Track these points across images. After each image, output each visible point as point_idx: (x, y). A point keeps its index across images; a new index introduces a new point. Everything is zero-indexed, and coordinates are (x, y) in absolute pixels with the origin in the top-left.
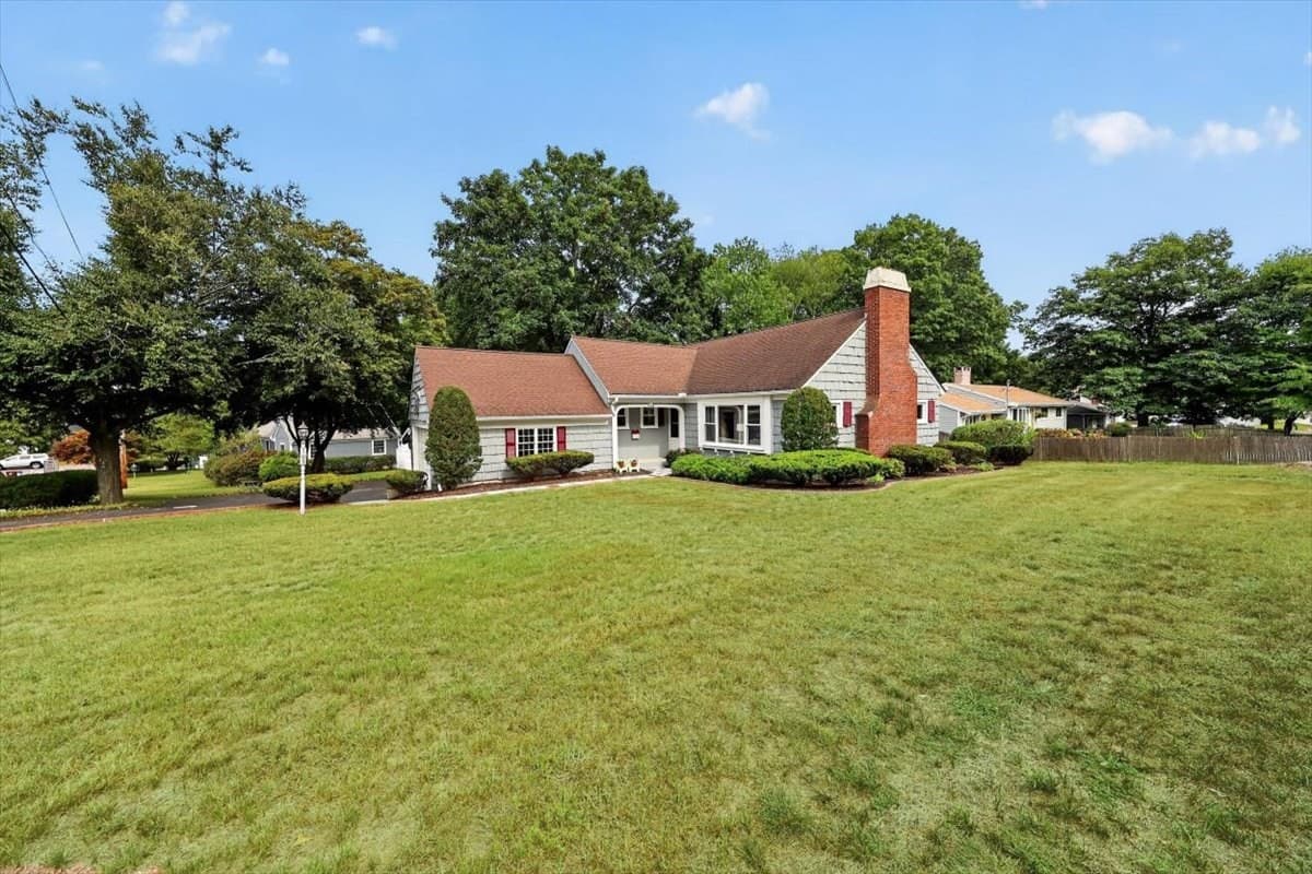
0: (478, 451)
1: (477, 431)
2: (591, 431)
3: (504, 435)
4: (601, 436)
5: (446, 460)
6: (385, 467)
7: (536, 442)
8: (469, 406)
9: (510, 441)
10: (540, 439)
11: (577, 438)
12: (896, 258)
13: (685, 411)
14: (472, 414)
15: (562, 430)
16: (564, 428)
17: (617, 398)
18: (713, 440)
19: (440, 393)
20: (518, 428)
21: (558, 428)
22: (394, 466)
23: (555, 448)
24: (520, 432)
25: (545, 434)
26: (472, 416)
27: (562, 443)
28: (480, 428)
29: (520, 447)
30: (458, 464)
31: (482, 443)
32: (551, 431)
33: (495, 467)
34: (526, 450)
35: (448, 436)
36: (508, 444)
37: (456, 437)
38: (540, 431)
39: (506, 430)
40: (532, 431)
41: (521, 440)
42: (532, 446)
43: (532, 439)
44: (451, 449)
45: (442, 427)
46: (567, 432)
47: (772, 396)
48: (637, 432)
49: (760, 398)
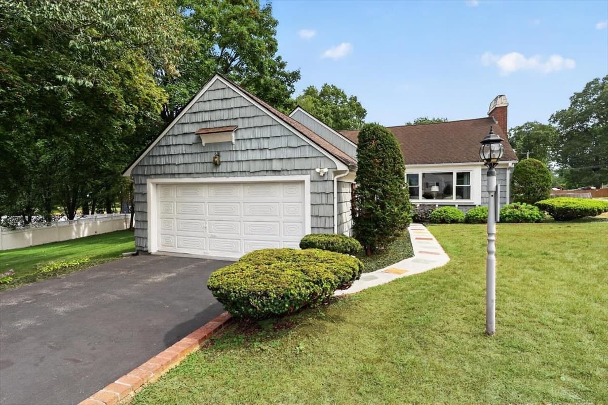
49: (471, 167)
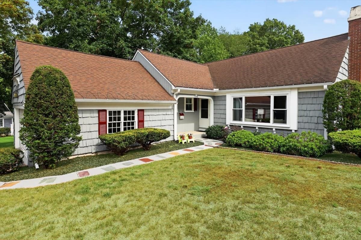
0: (77, 130)
1: (76, 111)
2: (161, 113)
3: (97, 115)
4: (167, 117)
5: (43, 141)
6: (4, 135)
7: (122, 121)
8: (68, 86)
9: (101, 120)
10: (125, 119)
11: (152, 118)
12: (270, 37)
13: (214, 101)
14: (72, 94)
15: (141, 111)
16: (143, 110)
17: (179, 90)
18: (240, 119)
19: (37, 71)
20: (109, 109)
21: (139, 110)
22: (9, 134)
23: (136, 126)
24: (110, 113)
25: (129, 114)
26: (71, 96)
27: (141, 122)
28: (79, 108)
29: (110, 125)
30: (56, 143)
31: (80, 122)
32: (133, 112)
33: (89, 143)
34: (114, 128)
35: (47, 116)
36: (100, 123)
37: (55, 117)
38: (125, 112)
39: (99, 111)
40: (119, 112)
41: (110, 119)
42: (119, 124)
43: (119, 119)
44: (50, 129)
45: (40, 106)
46: (145, 114)
47: (298, 89)
48: (182, 115)
49: (287, 91)
